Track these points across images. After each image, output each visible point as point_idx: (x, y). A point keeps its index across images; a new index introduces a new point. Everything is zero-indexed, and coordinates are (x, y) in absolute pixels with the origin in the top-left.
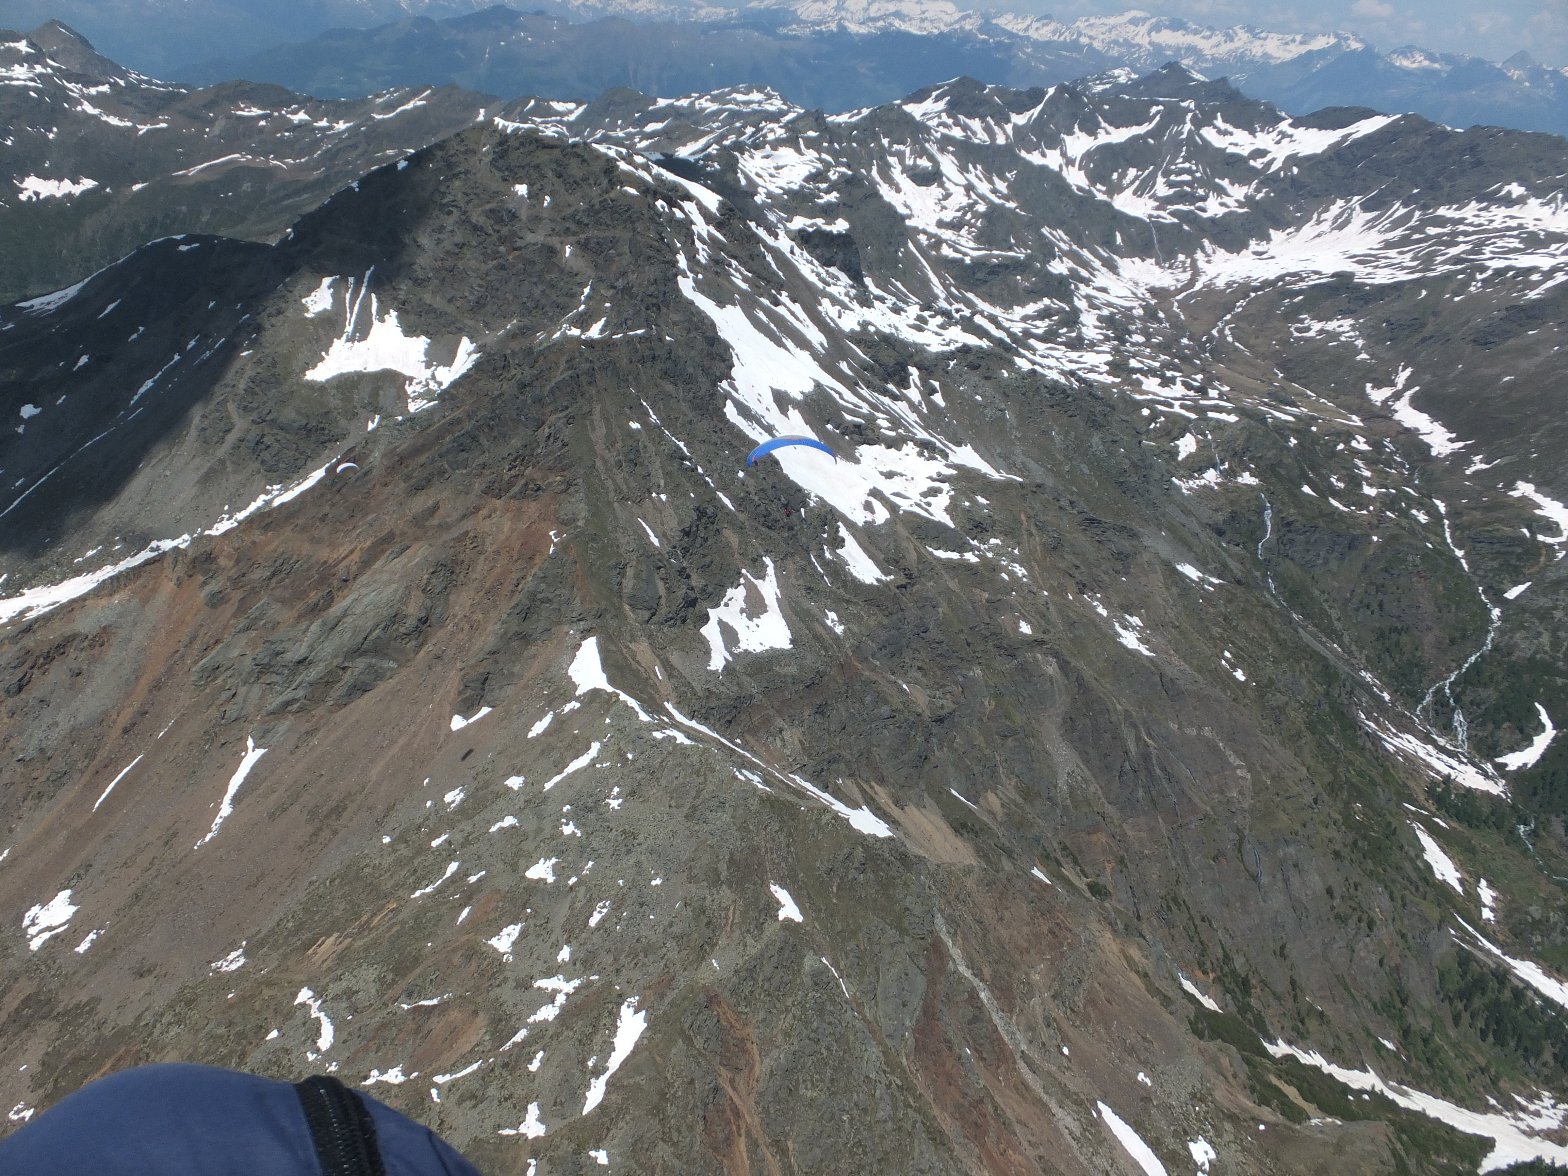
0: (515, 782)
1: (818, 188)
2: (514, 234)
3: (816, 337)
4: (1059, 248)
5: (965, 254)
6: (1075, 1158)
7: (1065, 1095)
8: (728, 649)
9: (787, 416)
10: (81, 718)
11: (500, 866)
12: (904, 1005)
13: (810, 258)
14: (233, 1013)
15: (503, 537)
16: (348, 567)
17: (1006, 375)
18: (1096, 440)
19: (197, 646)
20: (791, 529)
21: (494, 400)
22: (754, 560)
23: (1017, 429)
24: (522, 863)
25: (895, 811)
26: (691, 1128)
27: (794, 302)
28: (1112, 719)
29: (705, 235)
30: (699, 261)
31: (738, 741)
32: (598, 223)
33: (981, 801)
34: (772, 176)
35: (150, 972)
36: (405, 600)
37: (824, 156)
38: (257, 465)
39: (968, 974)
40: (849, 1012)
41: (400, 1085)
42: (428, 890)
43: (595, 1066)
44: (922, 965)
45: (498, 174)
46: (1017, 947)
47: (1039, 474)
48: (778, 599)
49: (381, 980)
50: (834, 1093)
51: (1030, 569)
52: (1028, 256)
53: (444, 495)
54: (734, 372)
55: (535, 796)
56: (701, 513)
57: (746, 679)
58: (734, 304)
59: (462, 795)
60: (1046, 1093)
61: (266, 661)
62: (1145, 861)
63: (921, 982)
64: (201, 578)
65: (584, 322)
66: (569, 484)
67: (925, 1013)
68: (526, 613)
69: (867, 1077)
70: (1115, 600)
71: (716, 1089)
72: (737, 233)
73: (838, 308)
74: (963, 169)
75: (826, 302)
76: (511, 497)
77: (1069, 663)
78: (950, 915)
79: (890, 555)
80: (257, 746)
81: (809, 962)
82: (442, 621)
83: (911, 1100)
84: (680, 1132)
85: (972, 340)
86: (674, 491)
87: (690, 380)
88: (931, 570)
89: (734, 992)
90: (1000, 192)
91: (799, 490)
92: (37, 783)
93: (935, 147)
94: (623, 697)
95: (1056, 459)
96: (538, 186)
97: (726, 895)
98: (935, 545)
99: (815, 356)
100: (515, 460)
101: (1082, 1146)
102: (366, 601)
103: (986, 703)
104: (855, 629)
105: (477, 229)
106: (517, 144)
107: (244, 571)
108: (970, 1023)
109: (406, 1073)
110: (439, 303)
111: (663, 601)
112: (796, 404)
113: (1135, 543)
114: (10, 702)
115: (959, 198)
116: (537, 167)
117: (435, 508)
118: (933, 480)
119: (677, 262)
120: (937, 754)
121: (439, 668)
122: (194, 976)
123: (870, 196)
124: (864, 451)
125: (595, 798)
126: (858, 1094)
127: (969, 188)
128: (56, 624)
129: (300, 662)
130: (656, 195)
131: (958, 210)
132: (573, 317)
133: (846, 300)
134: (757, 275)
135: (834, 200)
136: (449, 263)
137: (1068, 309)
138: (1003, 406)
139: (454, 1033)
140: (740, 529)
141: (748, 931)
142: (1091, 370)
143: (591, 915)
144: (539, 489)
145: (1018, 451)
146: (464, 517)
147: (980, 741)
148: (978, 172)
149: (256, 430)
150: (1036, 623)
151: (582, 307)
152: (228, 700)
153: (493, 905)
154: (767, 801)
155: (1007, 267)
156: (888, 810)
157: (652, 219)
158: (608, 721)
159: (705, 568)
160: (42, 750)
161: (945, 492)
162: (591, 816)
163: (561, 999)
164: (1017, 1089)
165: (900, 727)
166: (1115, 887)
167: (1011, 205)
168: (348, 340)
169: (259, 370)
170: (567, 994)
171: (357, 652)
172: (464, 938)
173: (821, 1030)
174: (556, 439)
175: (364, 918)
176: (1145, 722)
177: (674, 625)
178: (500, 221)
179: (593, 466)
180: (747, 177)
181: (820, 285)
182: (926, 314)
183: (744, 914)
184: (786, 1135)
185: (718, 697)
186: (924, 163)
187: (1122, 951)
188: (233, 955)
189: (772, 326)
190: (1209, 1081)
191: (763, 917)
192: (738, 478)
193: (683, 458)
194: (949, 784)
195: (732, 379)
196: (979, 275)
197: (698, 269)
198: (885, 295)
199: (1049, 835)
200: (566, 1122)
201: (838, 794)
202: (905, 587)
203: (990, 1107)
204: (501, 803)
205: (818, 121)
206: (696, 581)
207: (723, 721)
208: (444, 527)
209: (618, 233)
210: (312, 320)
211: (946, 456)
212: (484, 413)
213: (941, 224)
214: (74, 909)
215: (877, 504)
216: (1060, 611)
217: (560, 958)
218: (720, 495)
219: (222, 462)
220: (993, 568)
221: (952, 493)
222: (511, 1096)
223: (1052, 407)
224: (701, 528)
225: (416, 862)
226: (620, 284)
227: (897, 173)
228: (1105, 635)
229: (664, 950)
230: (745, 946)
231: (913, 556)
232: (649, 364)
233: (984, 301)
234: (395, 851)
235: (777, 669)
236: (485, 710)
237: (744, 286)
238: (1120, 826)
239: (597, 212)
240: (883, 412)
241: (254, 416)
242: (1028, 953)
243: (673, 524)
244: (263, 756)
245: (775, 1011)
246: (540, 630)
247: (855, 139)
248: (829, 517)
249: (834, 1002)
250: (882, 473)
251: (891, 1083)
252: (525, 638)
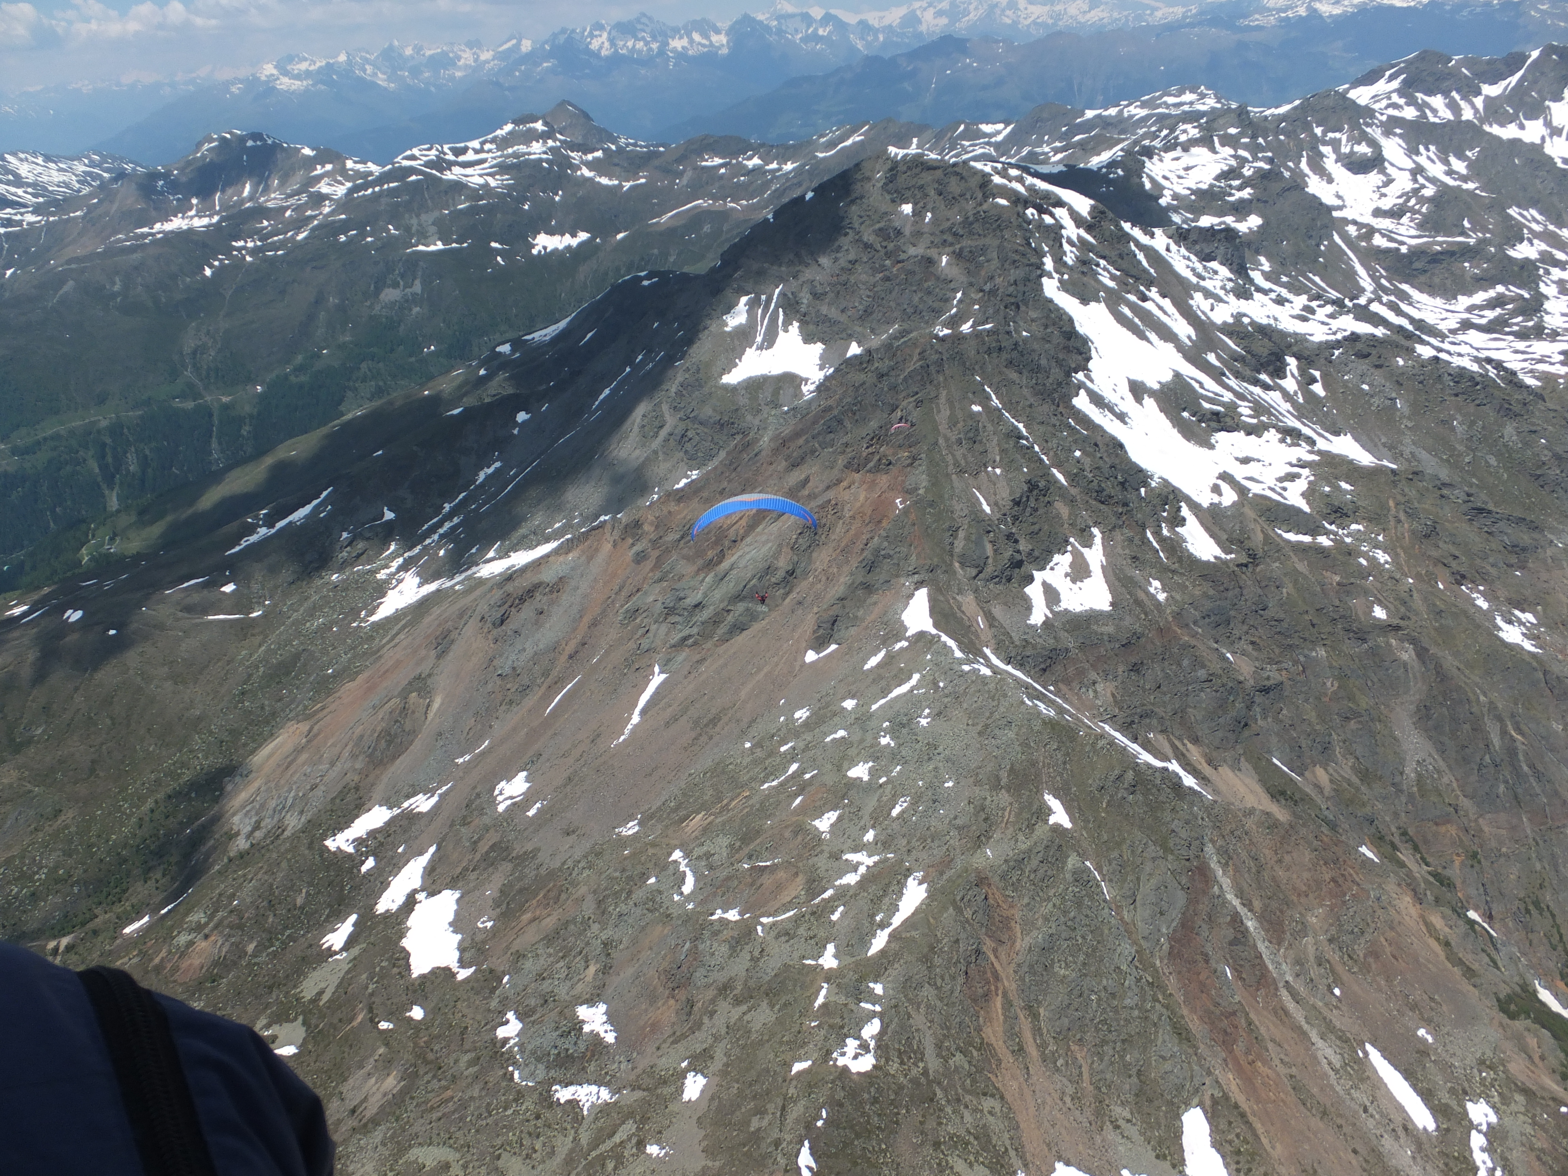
0: (849, 704)
1: (1230, 186)
2: (898, 249)
3: (1184, 329)
4: (1531, 230)
5: (1402, 243)
6: (1332, 1087)
7: (1328, 1030)
8: (1048, 607)
9: (1141, 404)
10: (541, 646)
11: (829, 766)
12: (1161, 914)
13: (1187, 254)
14: (626, 863)
15: (858, 504)
16: (737, 531)
17: (1401, 362)
18: (1509, 430)
19: (624, 593)
20: (1126, 505)
21: (857, 389)
22: (1083, 530)
23: (1409, 419)
24: (845, 765)
25: (1207, 770)
26: (953, 978)
27: (1164, 296)
28: (1473, 710)
29: (1074, 238)
30: (1065, 263)
31: (1052, 688)
32: (971, 233)
33: (1307, 773)
34: (1180, 177)
35: (573, 832)
36: (776, 555)
37: (1241, 152)
38: (682, 454)
39: (1236, 902)
40: (1106, 910)
41: (735, 922)
42: (774, 783)
43: (881, 920)
44: (1183, 882)
45: (888, 197)
46: (1294, 889)
47: (1430, 464)
48: (1102, 566)
49: (731, 846)
50: (1085, 975)
51: (1395, 556)
52: (1480, 242)
53: (814, 469)
54: (1091, 365)
55: (863, 715)
56: (1032, 486)
57: (1063, 635)
58: (1098, 301)
59: (808, 713)
60: (1308, 1023)
61: (671, 605)
62: (1502, 860)
63: (1181, 898)
64: (630, 541)
65: (954, 322)
66: (914, 459)
67: (1183, 925)
68: (870, 567)
69: (1119, 968)
70: (1502, 594)
71: (978, 952)
72: (1107, 234)
73: (1212, 301)
74: (1413, 151)
75: (1198, 296)
76: (868, 471)
77: (1427, 650)
78: (1221, 846)
79: (1234, 536)
80: (661, 672)
81: (1072, 861)
82: (806, 574)
83: (1160, 997)
84: (943, 980)
85: (1364, 328)
86: (1009, 465)
87: (1036, 369)
88: (1278, 551)
89: (1003, 877)
90: (1457, 173)
91: (1141, 470)
92: (509, 693)
93: (1379, 131)
94: (944, 638)
95: (1455, 449)
96: (921, 204)
97: (1004, 797)
98: (1285, 527)
99: (1180, 347)
100: (872, 439)
101: (1340, 1078)
102: (748, 557)
103: (1329, 684)
104: (1178, 597)
105: (867, 246)
106: (905, 168)
107: (661, 534)
108: (1231, 944)
109: (741, 914)
110: (833, 313)
111: (990, 561)
112: (1152, 393)
113: (1536, 535)
114: (495, 632)
115: (1403, 182)
116: (921, 187)
117: (807, 480)
118: (1292, 465)
119: (1043, 264)
120: (1260, 722)
121: (800, 612)
122: (603, 836)
123: (1289, 189)
124: (1221, 438)
125: (909, 717)
126: (1108, 979)
127: (1417, 171)
128: (529, 574)
129: (696, 606)
130: (1026, 203)
131: (1399, 197)
132: (945, 320)
133: (1221, 293)
134: (1126, 273)
135: (1247, 196)
136: (844, 278)
137: (1527, 296)
138: (1394, 395)
139: (780, 887)
140: (1072, 501)
141: (1020, 829)
142: (1540, 361)
143: (894, 807)
144: (890, 464)
145: (1407, 440)
146: (828, 488)
147: (1312, 716)
148: (1431, 154)
149: (682, 426)
150: (1392, 608)
151: (955, 310)
152: (644, 635)
153: (820, 796)
154: (1049, 723)
155: (1452, 254)
156: (1200, 767)
157: (1020, 227)
158: (929, 657)
159: (1033, 534)
160: (514, 668)
161: (1303, 477)
162: (904, 731)
163: (862, 870)
164: (1276, 1013)
165: (1217, 691)
166: (1464, 882)
167: (1470, 186)
168: (757, 349)
169: (687, 376)
170: (868, 867)
171: (738, 598)
172: (794, 819)
173: (1078, 920)
174: (907, 421)
175: (725, 802)
176: (1513, 716)
177: (999, 583)
178: (887, 238)
179: (936, 443)
180: (1152, 180)
181: (1194, 280)
182: (1314, 304)
183: (1018, 815)
184: (1039, 1003)
185: (1034, 647)
186: (1363, 149)
187: (1422, 917)
188: (631, 824)
189: (1136, 320)
190: (1504, 1053)
191: (1035, 819)
192: (1074, 457)
193: (1020, 437)
194: (1270, 752)
195: (1088, 370)
196: (1418, 265)
197: (1064, 270)
198: (1274, 287)
199: (1387, 819)
200: (854, 959)
201: (1147, 746)
202: (1246, 566)
203: (1243, 1021)
204: (836, 719)
205: (1242, 116)
206: (1024, 546)
207: (1037, 669)
208: (812, 496)
209: (988, 241)
210: (730, 333)
211: (1312, 442)
212: (849, 400)
213: (1378, 213)
214: (528, 785)
215: (1225, 487)
216: (1425, 599)
217: (865, 839)
218: (1055, 471)
219: (655, 452)
220: (1350, 553)
221: (1312, 478)
222: (815, 936)
223: (1456, 395)
224: (1032, 499)
225: (767, 762)
226: (987, 288)
227: (1330, 163)
228: (1478, 627)
229: (948, 837)
230: (1017, 841)
231: (1260, 537)
232: (995, 355)
233: (1421, 292)
234: (753, 753)
235: (1095, 627)
236: (833, 647)
237: (1111, 284)
238: (1476, 820)
239: (971, 224)
240: (1249, 401)
241: (681, 414)
242: (1307, 896)
243: (1005, 494)
244: (666, 679)
245: (1038, 899)
246: (881, 581)
247: (1283, 132)
248: (1171, 497)
249: (1091, 899)
250: (1237, 459)
251: (1141, 978)
252: (868, 588)
